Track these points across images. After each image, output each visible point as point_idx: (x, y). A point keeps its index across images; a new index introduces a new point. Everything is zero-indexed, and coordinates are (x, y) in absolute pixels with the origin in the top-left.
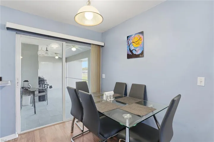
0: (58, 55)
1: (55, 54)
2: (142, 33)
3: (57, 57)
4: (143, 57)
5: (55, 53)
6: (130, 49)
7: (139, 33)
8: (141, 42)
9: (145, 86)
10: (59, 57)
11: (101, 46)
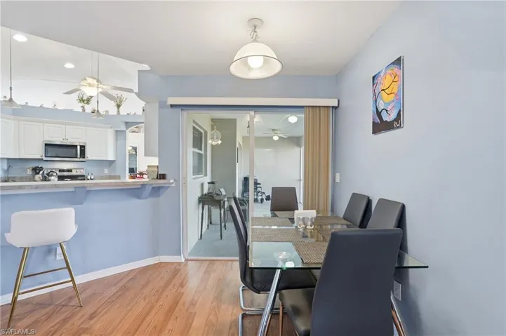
0: (278, 132)
1: (272, 132)
2: (398, 62)
3: (276, 138)
4: (400, 127)
5: (273, 130)
6: (377, 109)
7: (393, 63)
8: (395, 88)
9: (403, 207)
10: (280, 137)
11: (333, 107)
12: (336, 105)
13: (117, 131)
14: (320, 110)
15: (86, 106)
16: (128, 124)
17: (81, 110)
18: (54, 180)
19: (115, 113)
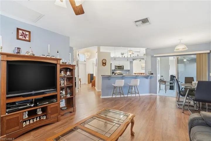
11: (208, 53)
12: (209, 52)
13: (130, 62)
14: (202, 55)
15: (123, 55)
16: (134, 60)
17: (121, 57)
18: (117, 75)
19: (130, 57)
